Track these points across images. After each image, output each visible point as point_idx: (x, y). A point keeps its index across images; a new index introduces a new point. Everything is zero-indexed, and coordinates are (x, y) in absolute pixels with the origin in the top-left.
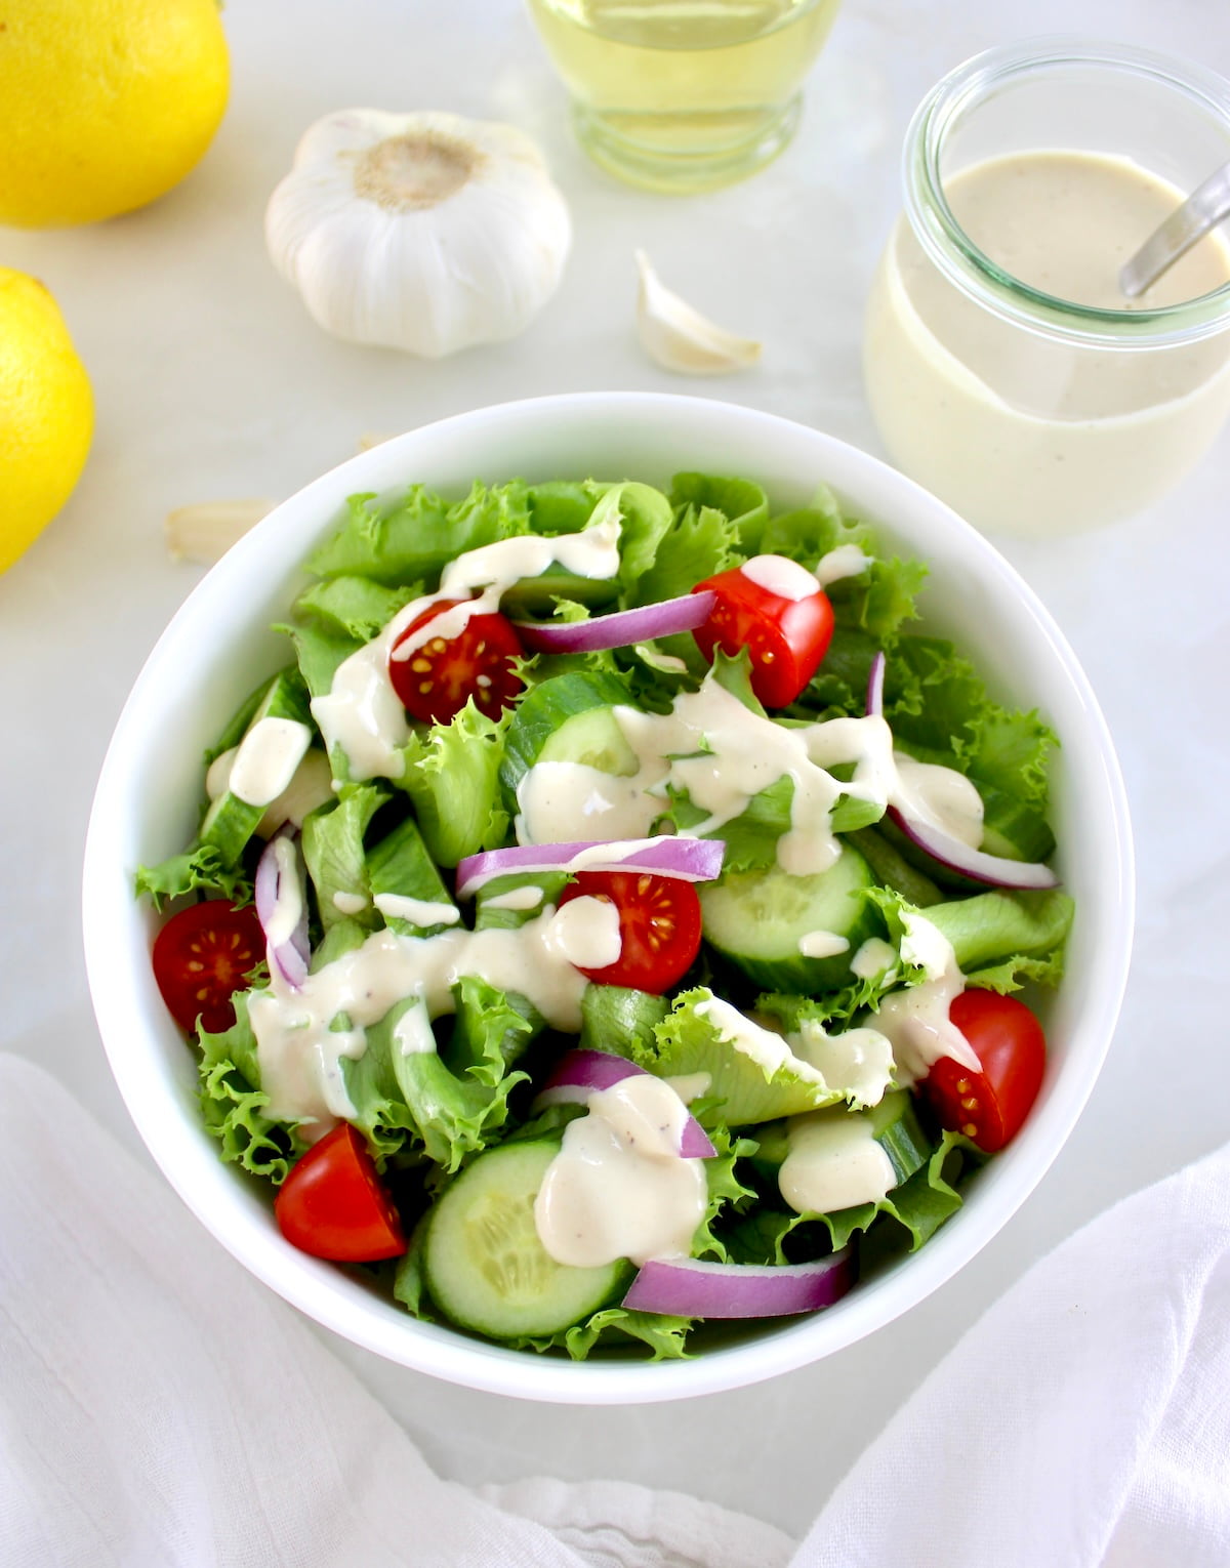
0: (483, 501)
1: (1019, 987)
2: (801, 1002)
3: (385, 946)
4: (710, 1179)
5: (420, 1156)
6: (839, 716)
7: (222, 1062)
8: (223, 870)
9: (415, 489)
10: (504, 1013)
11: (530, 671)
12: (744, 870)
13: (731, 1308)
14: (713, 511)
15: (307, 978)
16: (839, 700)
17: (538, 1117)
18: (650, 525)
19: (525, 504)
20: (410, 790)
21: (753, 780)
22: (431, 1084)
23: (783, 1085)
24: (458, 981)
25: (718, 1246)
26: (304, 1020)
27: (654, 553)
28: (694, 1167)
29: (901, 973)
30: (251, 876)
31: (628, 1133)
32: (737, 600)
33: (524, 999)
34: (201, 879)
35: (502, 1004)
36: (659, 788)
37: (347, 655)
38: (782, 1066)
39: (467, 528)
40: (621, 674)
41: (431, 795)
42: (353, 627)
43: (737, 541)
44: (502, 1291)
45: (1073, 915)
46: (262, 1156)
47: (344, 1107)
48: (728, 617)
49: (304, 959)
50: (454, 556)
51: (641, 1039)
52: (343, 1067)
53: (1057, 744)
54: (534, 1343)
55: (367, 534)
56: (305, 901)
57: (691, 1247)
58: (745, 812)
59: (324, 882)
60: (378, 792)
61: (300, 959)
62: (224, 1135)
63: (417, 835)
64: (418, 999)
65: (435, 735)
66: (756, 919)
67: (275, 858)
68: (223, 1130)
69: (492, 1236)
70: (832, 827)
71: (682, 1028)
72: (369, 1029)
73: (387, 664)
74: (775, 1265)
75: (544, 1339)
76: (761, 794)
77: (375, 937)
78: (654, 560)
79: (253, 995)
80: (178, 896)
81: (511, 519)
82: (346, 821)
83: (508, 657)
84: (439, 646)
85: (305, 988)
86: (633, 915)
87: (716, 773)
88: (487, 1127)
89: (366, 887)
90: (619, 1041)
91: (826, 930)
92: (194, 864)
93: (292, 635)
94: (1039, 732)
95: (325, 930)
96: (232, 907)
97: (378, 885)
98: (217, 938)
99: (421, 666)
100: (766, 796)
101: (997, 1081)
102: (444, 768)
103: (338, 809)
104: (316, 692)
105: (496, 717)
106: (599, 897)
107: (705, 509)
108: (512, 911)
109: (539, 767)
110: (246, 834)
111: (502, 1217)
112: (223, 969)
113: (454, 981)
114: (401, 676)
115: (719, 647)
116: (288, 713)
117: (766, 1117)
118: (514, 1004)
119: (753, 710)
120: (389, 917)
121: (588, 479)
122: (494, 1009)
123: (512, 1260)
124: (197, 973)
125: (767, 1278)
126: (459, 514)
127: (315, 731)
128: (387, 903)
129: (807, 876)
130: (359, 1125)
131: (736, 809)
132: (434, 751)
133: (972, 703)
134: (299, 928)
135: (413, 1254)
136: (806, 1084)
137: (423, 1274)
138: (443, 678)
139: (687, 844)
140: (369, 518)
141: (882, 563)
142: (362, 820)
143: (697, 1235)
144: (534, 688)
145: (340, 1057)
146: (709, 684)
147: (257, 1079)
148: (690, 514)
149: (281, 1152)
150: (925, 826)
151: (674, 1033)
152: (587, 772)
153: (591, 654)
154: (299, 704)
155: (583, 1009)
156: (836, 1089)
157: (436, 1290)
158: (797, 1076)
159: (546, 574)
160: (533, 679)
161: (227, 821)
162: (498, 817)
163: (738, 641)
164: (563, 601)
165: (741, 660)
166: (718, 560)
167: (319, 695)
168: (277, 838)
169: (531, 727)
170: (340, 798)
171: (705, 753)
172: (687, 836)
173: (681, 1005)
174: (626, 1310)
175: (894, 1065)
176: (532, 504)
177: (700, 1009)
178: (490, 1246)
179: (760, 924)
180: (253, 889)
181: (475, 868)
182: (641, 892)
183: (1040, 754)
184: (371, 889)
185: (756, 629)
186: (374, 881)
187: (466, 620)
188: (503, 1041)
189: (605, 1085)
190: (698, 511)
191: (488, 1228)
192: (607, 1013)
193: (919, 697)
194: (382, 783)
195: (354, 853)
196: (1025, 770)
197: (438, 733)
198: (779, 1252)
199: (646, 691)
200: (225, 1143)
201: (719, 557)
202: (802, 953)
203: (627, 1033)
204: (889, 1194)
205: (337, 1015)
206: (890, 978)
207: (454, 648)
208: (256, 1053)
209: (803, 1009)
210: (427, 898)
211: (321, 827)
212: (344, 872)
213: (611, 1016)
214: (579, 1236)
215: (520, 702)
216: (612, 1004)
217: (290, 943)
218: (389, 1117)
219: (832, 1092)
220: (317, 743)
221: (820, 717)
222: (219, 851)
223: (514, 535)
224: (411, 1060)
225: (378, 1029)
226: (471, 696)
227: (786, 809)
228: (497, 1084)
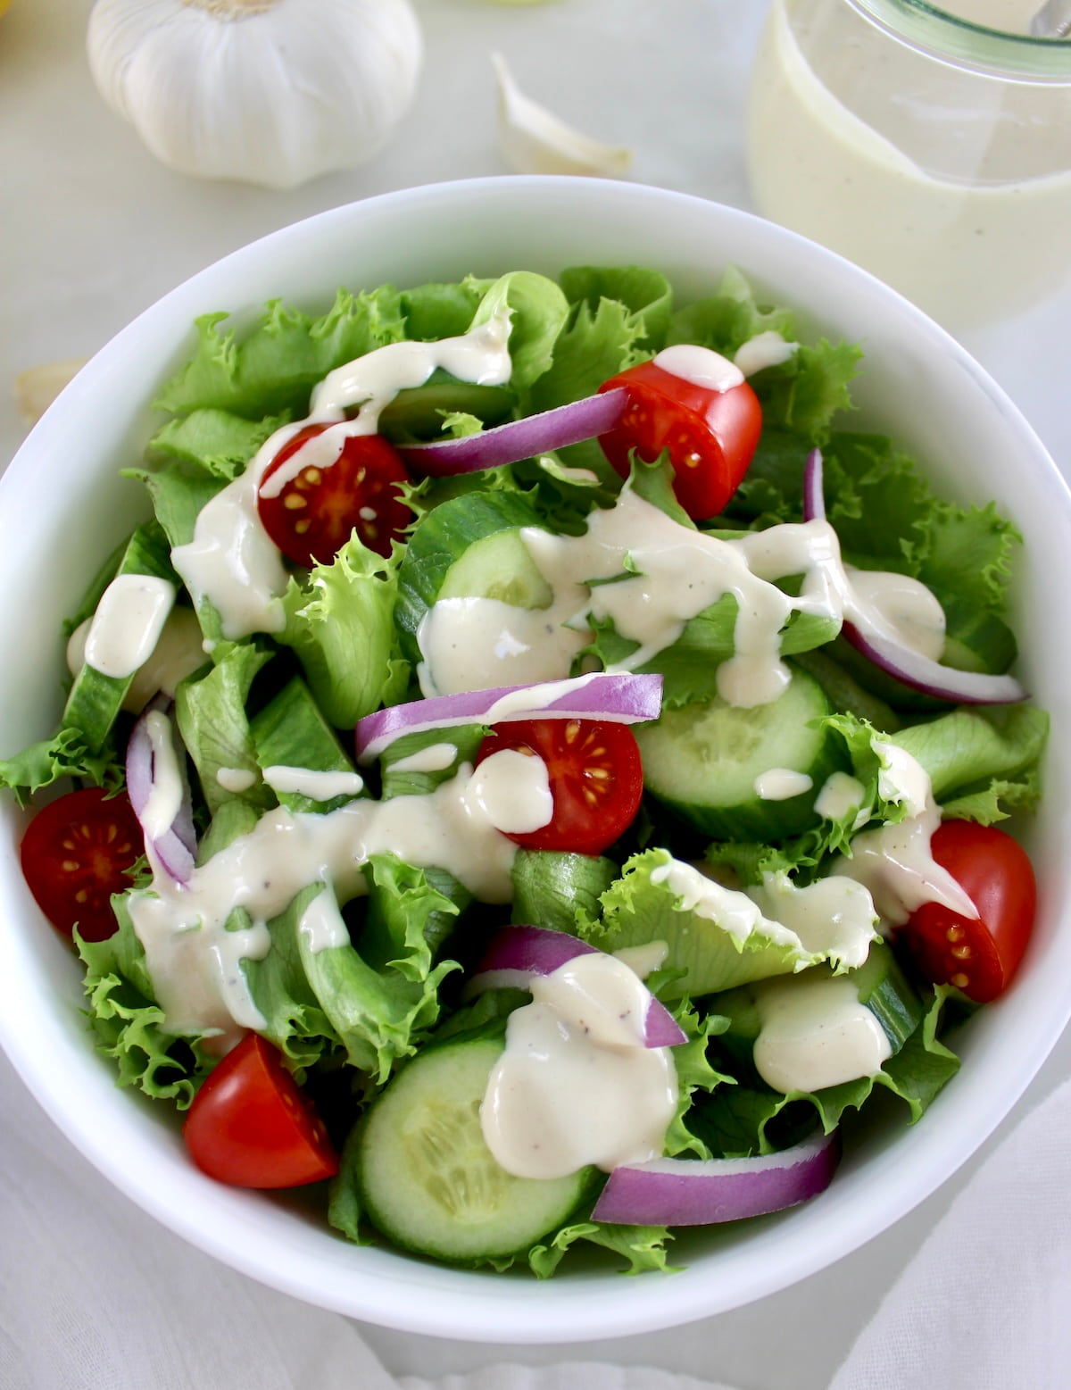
0: (350, 310)
1: (1004, 816)
2: (759, 851)
3: (279, 827)
4: (678, 1065)
5: (343, 1065)
6: (773, 524)
7: (106, 976)
8: (89, 754)
9: (272, 305)
10: (425, 894)
11: (420, 499)
12: (682, 706)
13: (716, 1211)
14: (612, 302)
15: (195, 871)
16: (771, 505)
17: (473, 1002)
18: (542, 324)
19: (398, 311)
20: (294, 645)
21: (688, 603)
22: (347, 984)
23: (754, 951)
24: (367, 861)
25: (696, 1143)
26: (195, 922)
27: (551, 353)
28: (661, 1055)
29: (875, 810)
30: (122, 759)
31: (582, 1022)
32: (654, 396)
33: (445, 873)
34: (64, 768)
35: (422, 884)
36: (579, 619)
37: (209, 498)
38: (753, 930)
39: (335, 343)
40: (524, 492)
41: (318, 649)
42: (213, 464)
43: (643, 335)
44: (451, 1209)
45: (1048, 729)
46: (163, 1077)
47: (249, 1015)
48: (643, 417)
49: (190, 850)
50: (321, 377)
51: (585, 910)
52: (245, 971)
53: (1019, 539)
54: (492, 1263)
55: (222, 358)
56: (186, 781)
57: (664, 1145)
58: (679, 641)
59: (204, 759)
60: (258, 650)
61: (184, 849)
62: (119, 1057)
63: (306, 695)
64: (324, 884)
65: (316, 577)
66: (702, 760)
67: (147, 736)
68: (116, 1052)
69: (433, 1150)
70: (781, 649)
71: (633, 896)
72: (271, 923)
73: (255, 503)
74: (759, 1155)
75: (504, 1258)
76: (698, 617)
77: (269, 816)
78: (552, 360)
79: (133, 895)
80: (39, 789)
81: (384, 327)
82: (223, 686)
83: (393, 484)
84: (312, 476)
85: (192, 883)
86: (562, 769)
87: (646, 596)
88: (418, 1027)
89: (253, 760)
90: (559, 913)
91: (784, 767)
92: (54, 751)
93: (146, 480)
94: (997, 528)
95: (211, 812)
96: (104, 796)
97: (266, 757)
98: (91, 831)
99: (294, 502)
100: (704, 619)
101: (992, 925)
102: (331, 614)
103: (213, 673)
104: (176, 542)
105: (386, 553)
106: (522, 750)
107: (604, 301)
108: (423, 773)
109: (442, 604)
110: (111, 711)
111: (445, 1128)
112: (101, 866)
113: (363, 860)
114: (272, 514)
115: (635, 455)
116: (147, 569)
117: (732, 983)
118: (435, 880)
119: (680, 523)
120: (282, 793)
121: (468, 276)
122: (413, 891)
123: (460, 1175)
124: (71, 873)
125: (754, 1173)
126: (324, 329)
127: (179, 587)
128: (279, 777)
129: (755, 708)
130: (270, 1036)
131: (669, 637)
132: (318, 597)
133: (917, 501)
134: (181, 814)
135: (346, 1174)
136: (780, 948)
137: (360, 1195)
138: (321, 513)
139: (620, 682)
140: (222, 342)
141: (807, 348)
142: (242, 684)
143: (670, 1130)
144: (425, 516)
145: (241, 959)
146: (627, 498)
147: (150, 990)
148: (585, 312)
149: (185, 1071)
150: (885, 642)
151: (625, 902)
152: (495, 606)
153: (488, 472)
154: (158, 559)
155: (514, 877)
156: (817, 951)
157: (376, 1212)
158: (770, 939)
159: (429, 383)
160: (423, 506)
161: (88, 700)
162: (395, 666)
163: (656, 446)
164: (450, 414)
165: (661, 466)
166: (621, 359)
167: (180, 544)
168: (149, 711)
169: (427, 559)
170: (215, 659)
171: (631, 575)
172: (618, 672)
173: (632, 871)
174: (595, 1223)
175: (877, 917)
176: (405, 309)
177: (657, 876)
178: (433, 1162)
179: (707, 766)
180: (124, 772)
181: (376, 729)
182: (570, 740)
183: (1002, 552)
184: (258, 763)
185: (678, 428)
186: (262, 752)
187: (341, 444)
188: (426, 924)
189: (550, 967)
190: (594, 307)
191: (428, 1139)
192: (544, 883)
193: (856, 500)
194: (261, 639)
195: (236, 722)
196: (986, 571)
197: (320, 576)
198: (762, 1139)
199: (553, 512)
200: (120, 1065)
201: (622, 355)
202: (759, 796)
203: (568, 904)
204: (885, 1066)
205: (233, 911)
206: (863, 817)
207: (330, 476)
208: (144, 962)
209: (765, 860)
210: (323, 768)
211: (194, 696)
212: (227, 746)
213: (548, 886)
214: (536, 1147)
215: (411, 534)
216: (547, 873)
217: (171, 832)
218: (303, 1025)
219: (812, 956)
220: (182, 599)
221: (753, 525)
222: (82, 733)
223: (388, 342)
224: (322, 958)
225: (281, 922)
226: (354, 529)
227: (729, 632)
228: (424, 978)
